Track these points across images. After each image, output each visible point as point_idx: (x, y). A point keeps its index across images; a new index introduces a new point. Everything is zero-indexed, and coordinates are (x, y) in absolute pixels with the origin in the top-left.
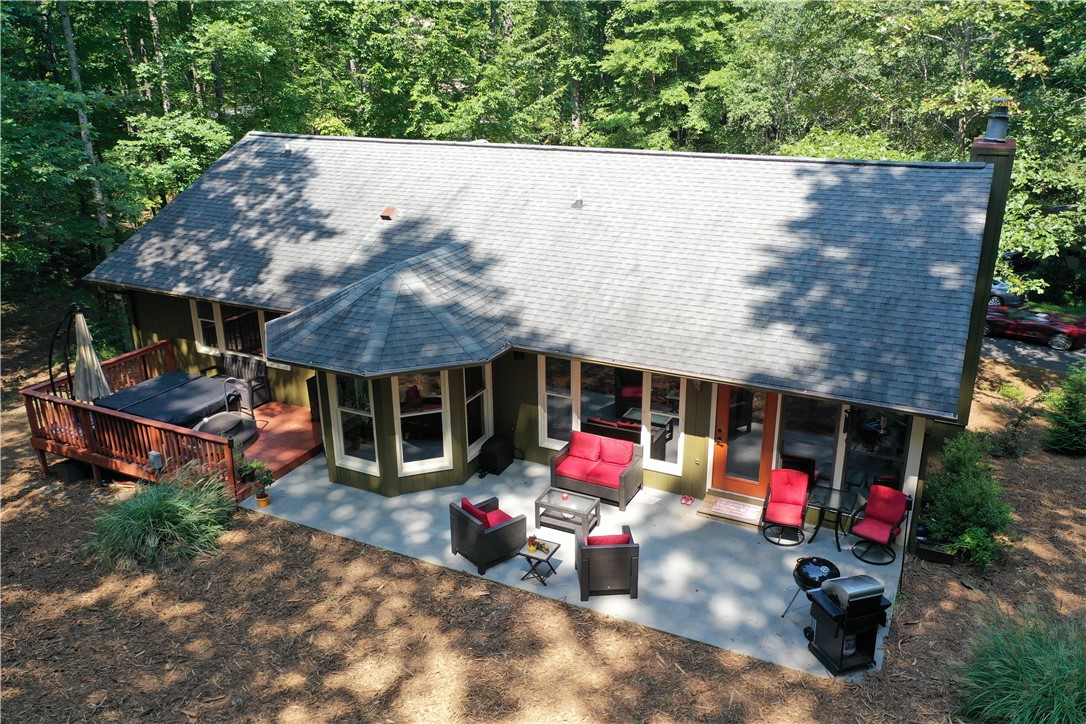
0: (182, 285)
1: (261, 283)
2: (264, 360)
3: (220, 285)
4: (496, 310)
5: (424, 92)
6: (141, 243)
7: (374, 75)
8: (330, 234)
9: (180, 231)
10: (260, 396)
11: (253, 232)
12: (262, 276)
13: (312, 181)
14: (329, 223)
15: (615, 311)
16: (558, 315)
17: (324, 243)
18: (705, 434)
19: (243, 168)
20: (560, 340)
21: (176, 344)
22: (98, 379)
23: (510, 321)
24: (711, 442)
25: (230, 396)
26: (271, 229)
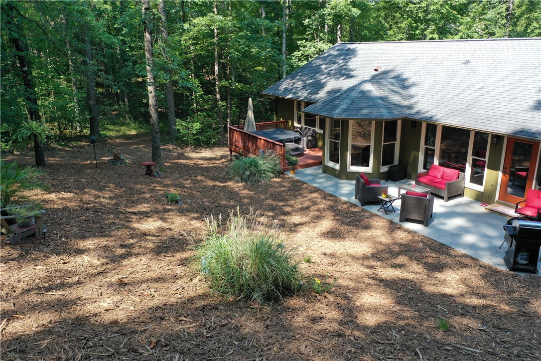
0: (291, 95)
1: (318, 94)
2: (316, 129)
3: (303, 95)
4: (406, 103)
5: (431, 33)
6: (283, 81)
7: (408, 25)
8: (351, 77)
9: (298, 77)
10: (311, 144)
11: (323, 77)
12: (319, 92)
13: (354, 59)
14: (353, 73)
15: (461, 105)
16: (433, 106)
17: (348, 80)
18: (497, 169)
19: (330, 55)
20: (428, 115)
21: (287, 122)
22: (253, 125)
23: (410, 107)
24: (500, 174)
25: (296, 137)
26: (330, 75)
